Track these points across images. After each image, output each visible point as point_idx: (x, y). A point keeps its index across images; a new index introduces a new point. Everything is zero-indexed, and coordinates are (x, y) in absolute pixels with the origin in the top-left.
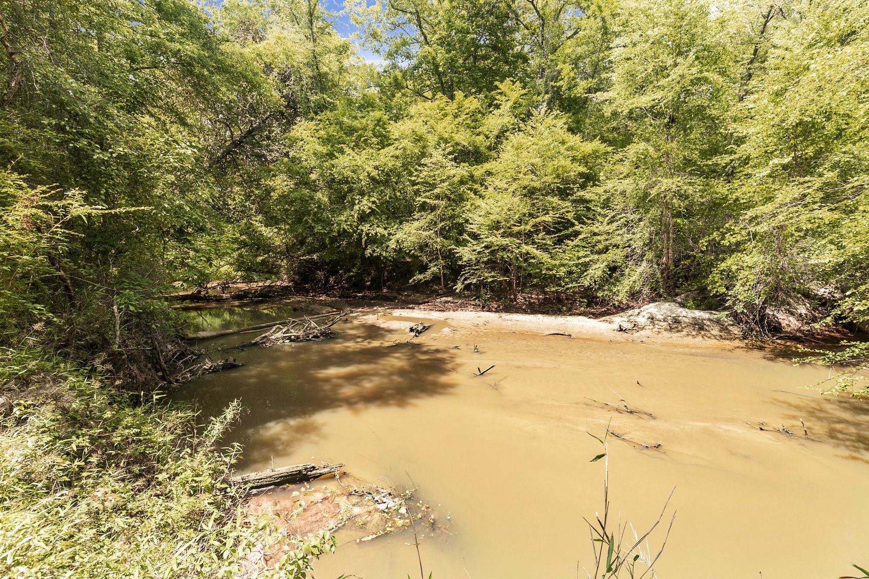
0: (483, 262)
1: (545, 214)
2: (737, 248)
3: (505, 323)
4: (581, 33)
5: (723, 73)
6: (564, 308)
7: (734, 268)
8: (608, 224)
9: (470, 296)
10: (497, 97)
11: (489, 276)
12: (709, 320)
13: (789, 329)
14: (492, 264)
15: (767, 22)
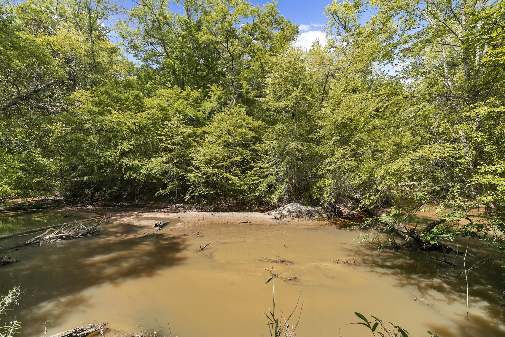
0: (201, 183)
1: (236, 157)
2: (323, 176)
3: (215, 218)
4: (251, 68)
5: (312, 97)
6: (247, 208)
7: (322, 185)
8: (267, 163)
9: (194, 203)
10: (209, 92)
11: (205, 191)
12: (314, 211)
13: (345, 214)
14: (207, 184)
15: (328, 78)
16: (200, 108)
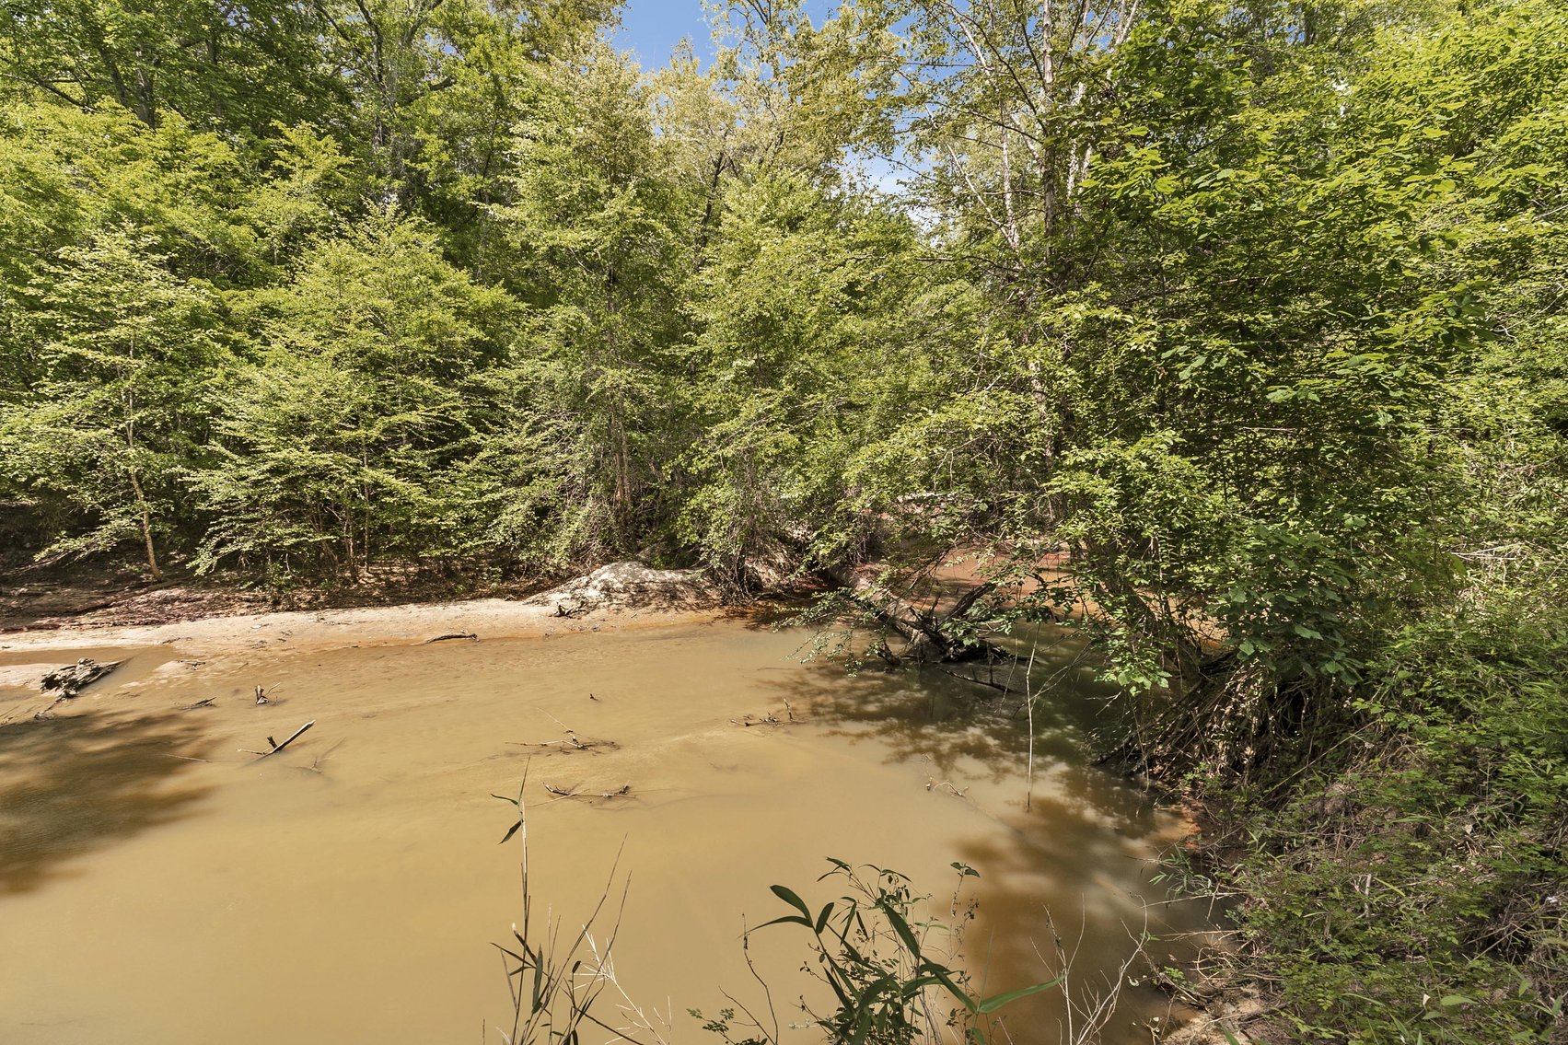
0: (268, 504)
1: (410, 409)
2: (706, 478)
3: (333, 629)
4: (458, 89)
5: (673, 226)
6: (461, 587)
7: (706, 505)
8: (529, 434)
9: (236, 582)
10: (281, 154)
11: (285, 533)
12: (683, 583)
13: (769, 586)
14: (291, 508)
15: (718, 172)
16: (240, 212)
